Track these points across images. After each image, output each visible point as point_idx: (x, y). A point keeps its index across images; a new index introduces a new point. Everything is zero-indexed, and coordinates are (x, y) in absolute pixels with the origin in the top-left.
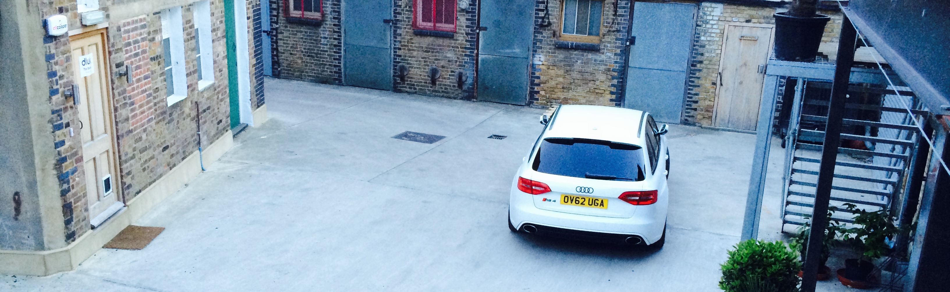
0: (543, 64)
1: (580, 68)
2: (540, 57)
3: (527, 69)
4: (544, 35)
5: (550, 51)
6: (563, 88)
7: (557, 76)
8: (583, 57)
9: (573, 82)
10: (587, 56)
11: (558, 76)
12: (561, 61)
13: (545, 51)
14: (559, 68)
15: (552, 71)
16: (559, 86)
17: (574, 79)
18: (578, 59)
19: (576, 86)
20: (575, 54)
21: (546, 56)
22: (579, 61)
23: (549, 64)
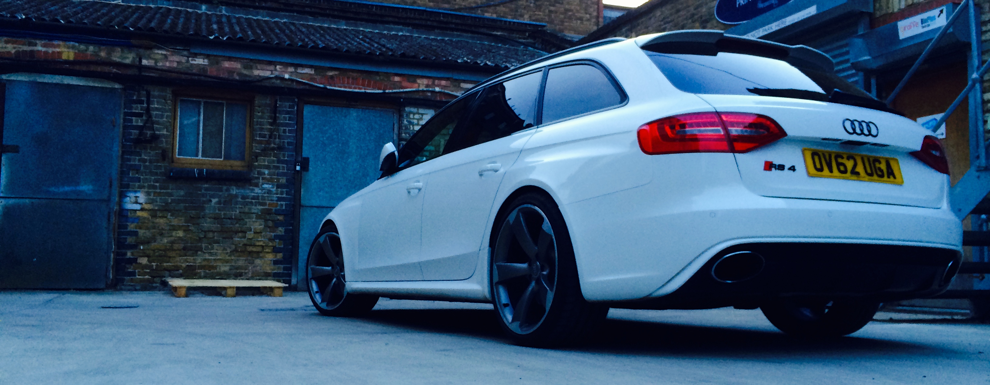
0: (142, 210)
1: (217, 211)
2: (136, 197)
3: (109, 220)
4: (143, 156)
5: (158, 184)
6: (184, 249)
7: (171, 228)
8: (221, 193)
9: (205, 237)
10: (228, 190)
11: (174, 228)
12: (179, 202)
13: (146, 184)
14: (175, 213)
15: (162, 221)
16: (176, 246)
17: (205, 232)
18: (213, 196)
19: (210, 244)
20: (207, 189)
21: (148, 194)
22: (214, 201)
23: (156, 208)
